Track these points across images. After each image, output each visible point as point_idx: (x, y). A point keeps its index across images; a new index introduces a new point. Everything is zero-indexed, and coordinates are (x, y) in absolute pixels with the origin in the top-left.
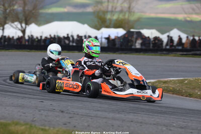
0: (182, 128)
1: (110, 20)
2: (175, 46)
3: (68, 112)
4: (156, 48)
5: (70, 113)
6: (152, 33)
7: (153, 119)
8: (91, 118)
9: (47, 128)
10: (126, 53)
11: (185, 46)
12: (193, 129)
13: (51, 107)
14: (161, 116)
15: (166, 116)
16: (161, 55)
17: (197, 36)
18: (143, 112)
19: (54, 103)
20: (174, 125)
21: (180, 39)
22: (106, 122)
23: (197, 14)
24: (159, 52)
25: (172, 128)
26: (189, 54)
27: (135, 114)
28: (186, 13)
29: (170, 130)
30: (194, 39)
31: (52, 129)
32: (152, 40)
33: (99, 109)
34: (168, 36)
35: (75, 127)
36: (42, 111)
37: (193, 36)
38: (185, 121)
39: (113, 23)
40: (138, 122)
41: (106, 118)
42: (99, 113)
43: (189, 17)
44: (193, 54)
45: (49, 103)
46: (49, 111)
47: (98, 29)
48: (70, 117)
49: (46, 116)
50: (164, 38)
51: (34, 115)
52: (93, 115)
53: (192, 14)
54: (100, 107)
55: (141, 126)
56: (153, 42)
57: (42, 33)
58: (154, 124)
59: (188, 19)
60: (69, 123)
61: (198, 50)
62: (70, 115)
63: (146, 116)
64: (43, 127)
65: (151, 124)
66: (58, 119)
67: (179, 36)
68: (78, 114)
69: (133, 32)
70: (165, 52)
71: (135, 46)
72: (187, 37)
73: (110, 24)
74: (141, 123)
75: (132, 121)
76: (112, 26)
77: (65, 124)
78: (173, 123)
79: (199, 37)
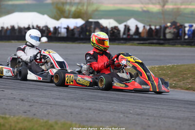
0: (138, 115)
1: (70, 11)
2: (132, 36)
3: (29, 100)
4: (113, 37)
5: (30, 102)
6: (109, 23)
7: (110, 107)
8: (50, 106)
9: (7, 116)
10: (84, 43)
11: (142, 35)
12: (149, 116)
13: (12, 96)
14: (118, 104)
15: (123, 103)
16: (118, 44)
17: (153, 25)
18: (101, 99)
19: (14, 92)
20: (131, 112)
21: (137, 28)
22: (65, 110)
23: (153, 4)
24: (117, 42)
25: (129, 115)
26: (146, 43)
27: (93, 102)
28: (142, 3)
29: (127, 117)
30: (151, 29)
31: (12, 117)
33: (59, 97)
34: (125, 26)
35: (35, 115)
36: (3, 100)
37: (150, 25)
38: (142, 108)
39: (71, 13)
40: (96, 110)
41: (65, 106)
42: (58, 101)
43: (145, 7)
44: (149, 43)
45: (10, 91)
46: (9, 99)
47: (58, 19)
48: (30, 106)
49: (6, 105)
50: (121, 27)
52: (52, 103)
53: (148, 4)
54: (59, 96)
55: (99, 113)
56: (111, 32)
57: (3, 23)
58: (112, 112)
59: (145, 9)
60: (29, 111)
61: (154, 39)
62: (30, 104)
63: (105, 103)
64: (4, 116)
65: (108, 111)
66: (18, 107)
67: (136, 26)
68: (37, 103)
69: (91, 22)
70: (122, 41)
72: (144, 27)
73: (69, 14)
74: (99, 110)
75: (90, 109)
76: (71, 16)
77: (25, 112)
78: (129, 110)
79: (155, 26)
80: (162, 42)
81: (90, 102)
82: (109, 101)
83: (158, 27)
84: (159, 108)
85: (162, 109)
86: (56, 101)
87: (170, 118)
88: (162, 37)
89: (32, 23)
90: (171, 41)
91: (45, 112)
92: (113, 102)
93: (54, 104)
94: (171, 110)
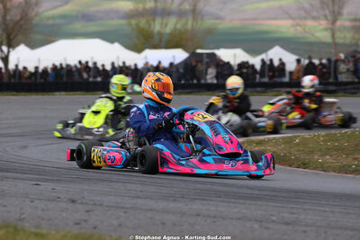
0: (287, 224)
1: (160, 34)
3: (84, 201)
5: (86, 204)
6: (235, 55)
7: (236, 210)
8: (124, 210)
9: (44, 232)
11: (294, 77)
12: (307, 225)
13: (54, 194)
14: (250, 204)
15: (260, 203)
16: (252, 94)
17: (316, 58)
18: (219, 197)
19: (59, 187)
20: (274, 218)
22: (151, 218)
23: (314, 18)
24: (249, 89)
25: (271, 226)
27: (204, 202)
28: (293, 19)
29: (267, 228)
30: (311, 63)
31: (53, 232)
32: (236, 68)
33: (140, 194)
35: (95, 228)
36: (37, 201)
37: (310, 58)
38: (294, 211)
39: (164, 40)
40: (209, 216)
41: (151, 210)
42: (140, 202)
43: (300, 26)
45: (50, 186)
46: (49, 200)
47: (139, 50)
48: (87, 211)
49: (43, 210)
50: (257, 63)
51: (21, 209)
52: (128, 206)
53: (305, 18)
54: (141, 191)
55: (214, 222)
56: (238, 72)
57: (39, 61)
58: (239, 219)
60: (85, 221)
62: (87, 208)
63: (224, 204)
64: (38, 231)
65: (232, 219)
66: (64, 215)
67: (280, 60)
68: (101, 205)
69: (202, 54)
70: (259, 89)
71: (206, 80)
72: (298, 61)
73: (161, 41)
74: (214, 217)
75: (198, 215)
76: (163, 44)
77: (78, 224)
78: (272, 215)
79: (320, 60)
80: (332, 88)
81: (198, 202)
82: (233, 200)
83: (324, 61)
84: (325, 211)
85: (332, 212)
86: (135, 201)
87: (346, 229)
88: (331, 80)
89: (92, 58)
90: (350, 87)
91: (115, 222)
92: (242, 201)
93: (131, 208)
94: (349, 213)
